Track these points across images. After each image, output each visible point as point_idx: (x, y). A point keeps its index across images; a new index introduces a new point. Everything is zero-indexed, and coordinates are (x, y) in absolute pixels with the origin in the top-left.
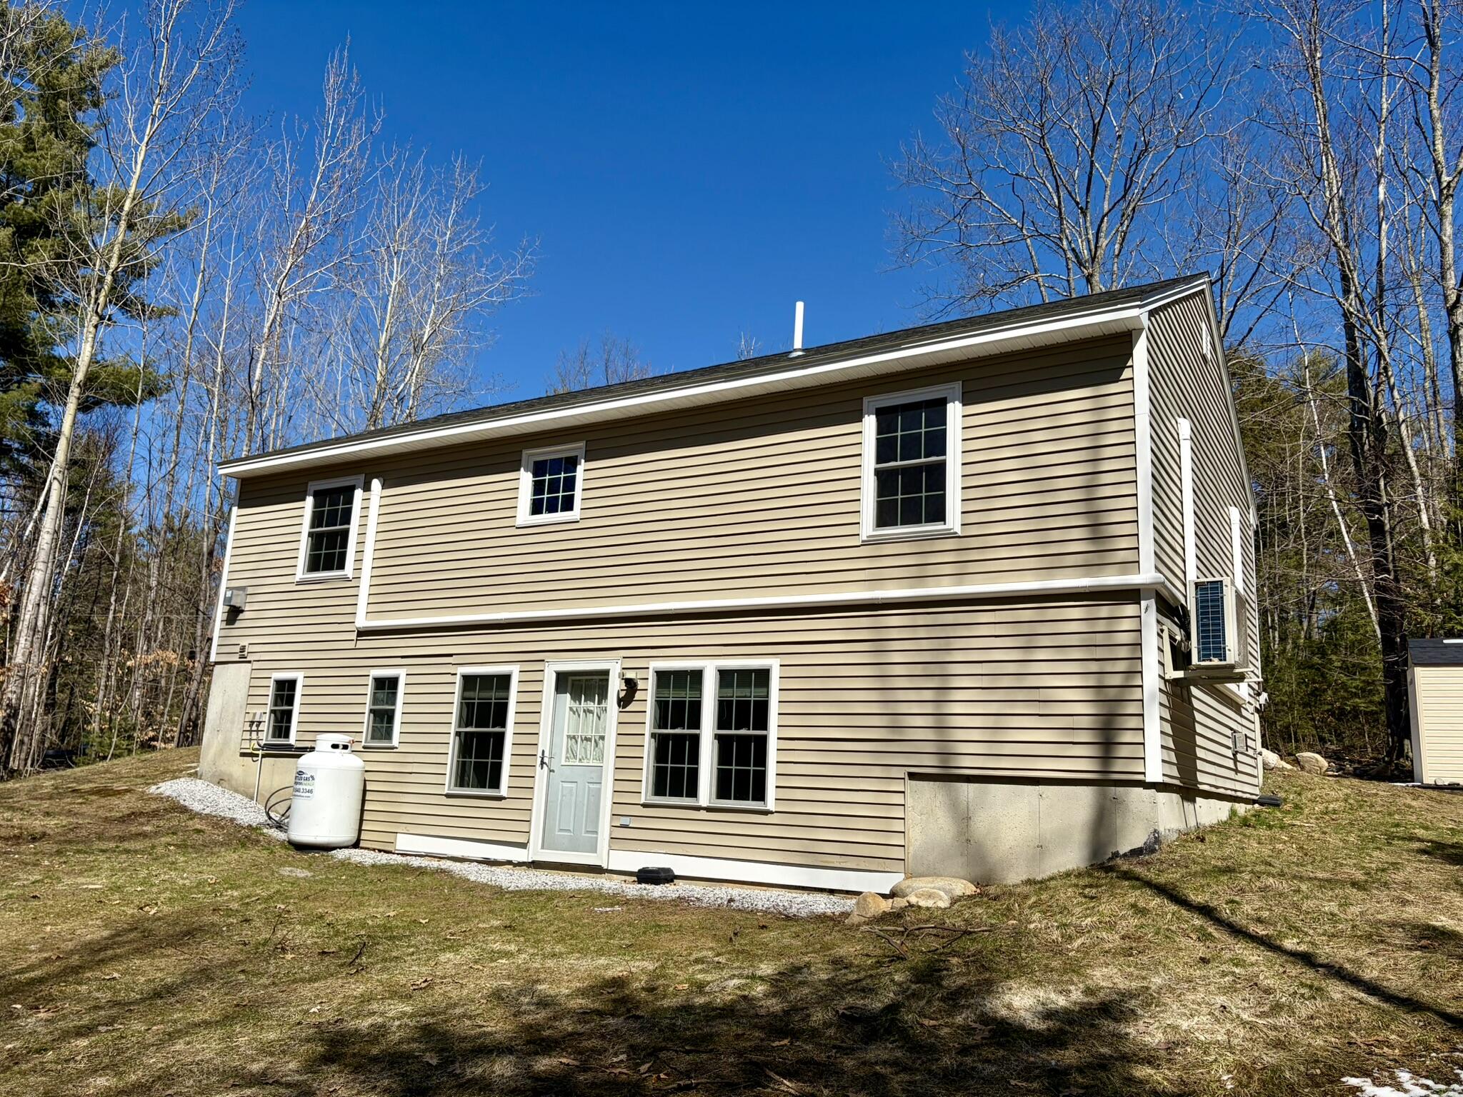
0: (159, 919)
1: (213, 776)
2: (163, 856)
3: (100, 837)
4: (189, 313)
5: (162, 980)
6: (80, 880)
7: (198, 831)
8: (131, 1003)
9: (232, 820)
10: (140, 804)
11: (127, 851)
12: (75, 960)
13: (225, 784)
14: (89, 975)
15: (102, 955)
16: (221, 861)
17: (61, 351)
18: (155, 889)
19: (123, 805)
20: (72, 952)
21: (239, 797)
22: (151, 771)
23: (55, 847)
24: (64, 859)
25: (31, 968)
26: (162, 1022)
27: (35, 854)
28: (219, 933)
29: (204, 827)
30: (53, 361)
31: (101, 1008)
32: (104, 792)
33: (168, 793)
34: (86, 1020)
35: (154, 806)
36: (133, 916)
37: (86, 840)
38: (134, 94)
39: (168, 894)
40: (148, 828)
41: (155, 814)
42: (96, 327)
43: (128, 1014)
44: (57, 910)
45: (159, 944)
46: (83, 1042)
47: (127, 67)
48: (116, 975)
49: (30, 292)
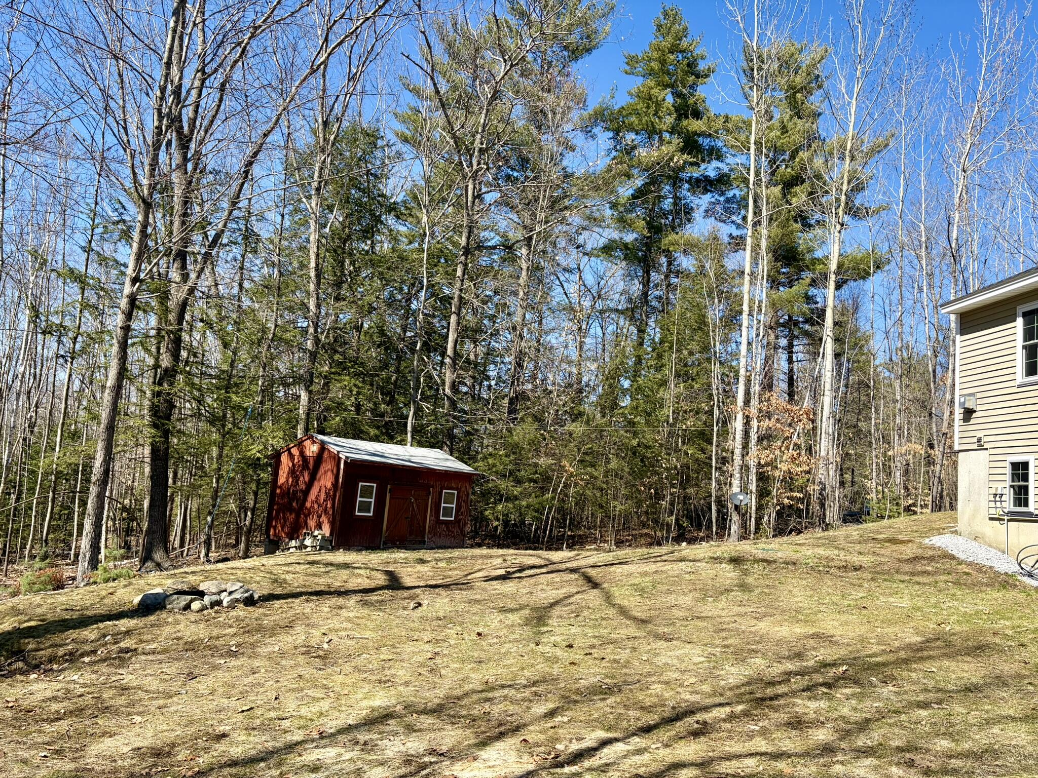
0: (954, 634)
1: (970, 534)
2: (945, 589)
3: (898, 572)
4: (897, 205)
5: (969, 679)
6: (891, 600)
7: (967, 574)
8: (950, 692)
9: (991, 568)
10: (920, 551)
11: (919, 583)
12: (902, 654)
13: (980, 540)
14: (915, 666)
15: (920, 654)
16: (988, 597)
17: (819, 254)
18: (945, 612)
19: (909, 551)
20: (899, 649)
21: (993, 551)
22: (921, 528)
23: (870, 576)
24: (877, 584)
25: (874, 655)
26: (977, 710)
27: (859, 579)
28: (1002, 651)
29: (970, 571)
30: (815, 261)
31: (930, 691)
32: (893, 541)
33: (938, 545)
34: (921, 698)
35: (930, 553)
36: (934, 629)
37: (888, 573)
38: (843, 69)
39: (955, 617)
40: (929, 568)
41: (932, 559)
42: (839, 232)
43: (950, 699)
44: (881, 618)
45: (959, 653)
46: (924, 713)
47: (836, 53)
48: (934, 669)
49: (796, 221)
